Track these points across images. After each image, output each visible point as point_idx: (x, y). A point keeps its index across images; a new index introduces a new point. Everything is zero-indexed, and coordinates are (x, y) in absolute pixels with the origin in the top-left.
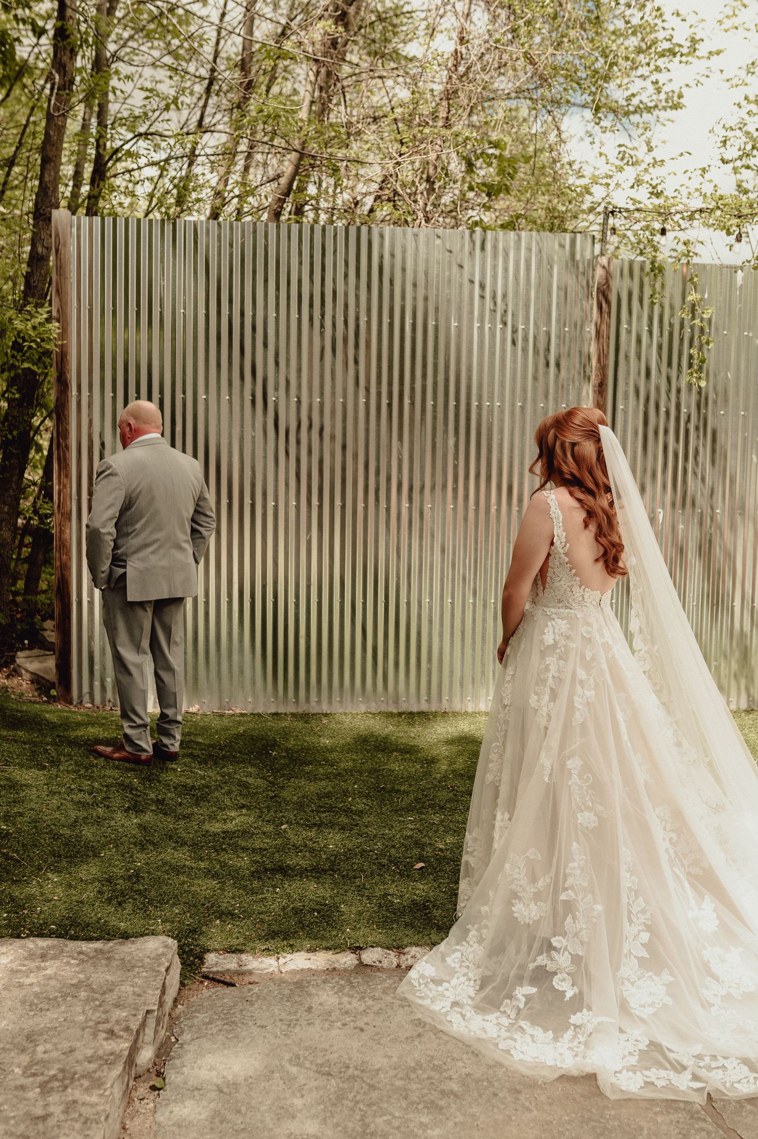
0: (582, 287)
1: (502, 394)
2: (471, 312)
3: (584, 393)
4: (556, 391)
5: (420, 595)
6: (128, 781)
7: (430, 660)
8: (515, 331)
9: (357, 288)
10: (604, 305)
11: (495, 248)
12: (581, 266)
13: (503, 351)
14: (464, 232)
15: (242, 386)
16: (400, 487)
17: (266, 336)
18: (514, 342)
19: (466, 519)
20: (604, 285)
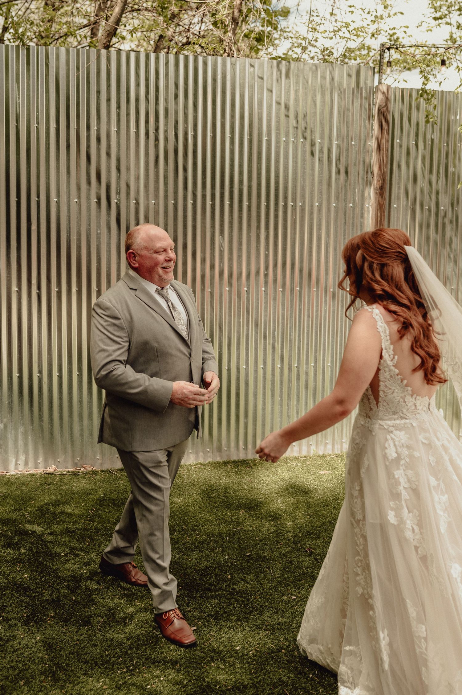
0: (365, 109)
1: (303, 197)
2: (279, 128)
3: (366, 194)
4: (346, 194)
5: (238, 362)
6: (18, 578)
7: (246, 416)
8: (312, 145)
9: (186, 107)
10: (384, 123)
11: (297, 76)
12: (364, 92)
13: (304, 161)
14: (272, 62)
15: (89, 190)
16: (221, 273)
17: (109, 147)
18: (312, 154)
19: (275, 299)
20: (384, 107)
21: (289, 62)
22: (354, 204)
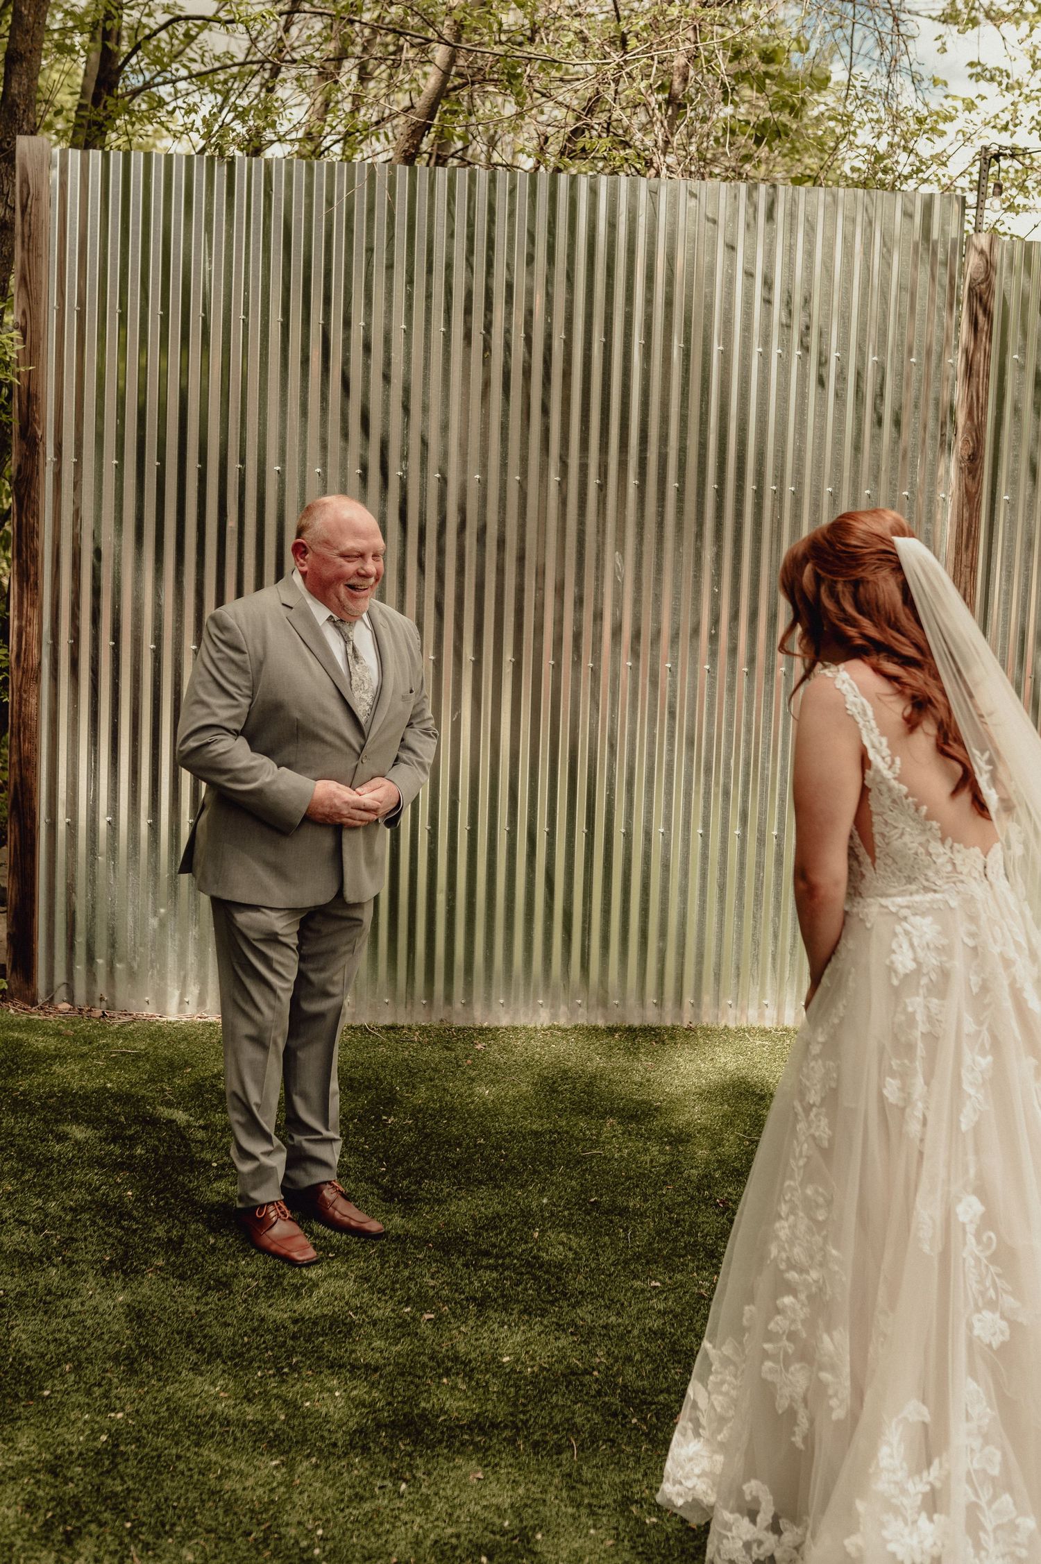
0: (942, 286)
1: (799, 471)
2: (747, 328)
3: (941, 471)
4: (894, 469)
5: (648, 821)
6: (114, 1196)
7: (663, 934)
8: (822, 363)
9: (549, 281)
10: (981, 318)
11: (792, 216)
12: (940, 250)
13: (802, 396)
14: (737, 187)
15: (345, 450)
16: (617, 631)
17: (388, 363)
18: (821, 382)
19: (731, 689)
20: (982, 283)
21: (774, 186)
22: (912, 492)
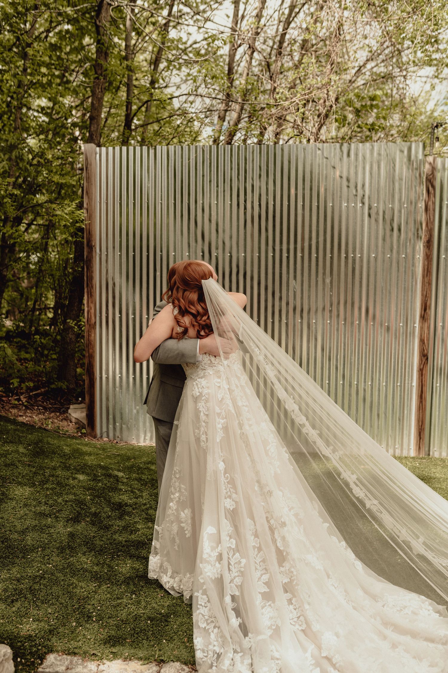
0: (416, 177)
1: (362, 249)
2: (341, 196)
3: (417, 247)
4: (398, 247)
8: (370, 208)
9: (267, 184)
10: (431, 188)
11: (357, 155)
12: (415, 164)
13: (363, 221)
14: (336, 145)
15: (196, 247)
16: (295, 308)
17: (210, 215)
18: (370, 216)
19: (337, 330)
20: (431, 175)
21: (350, 144)
22: (406, 255)
